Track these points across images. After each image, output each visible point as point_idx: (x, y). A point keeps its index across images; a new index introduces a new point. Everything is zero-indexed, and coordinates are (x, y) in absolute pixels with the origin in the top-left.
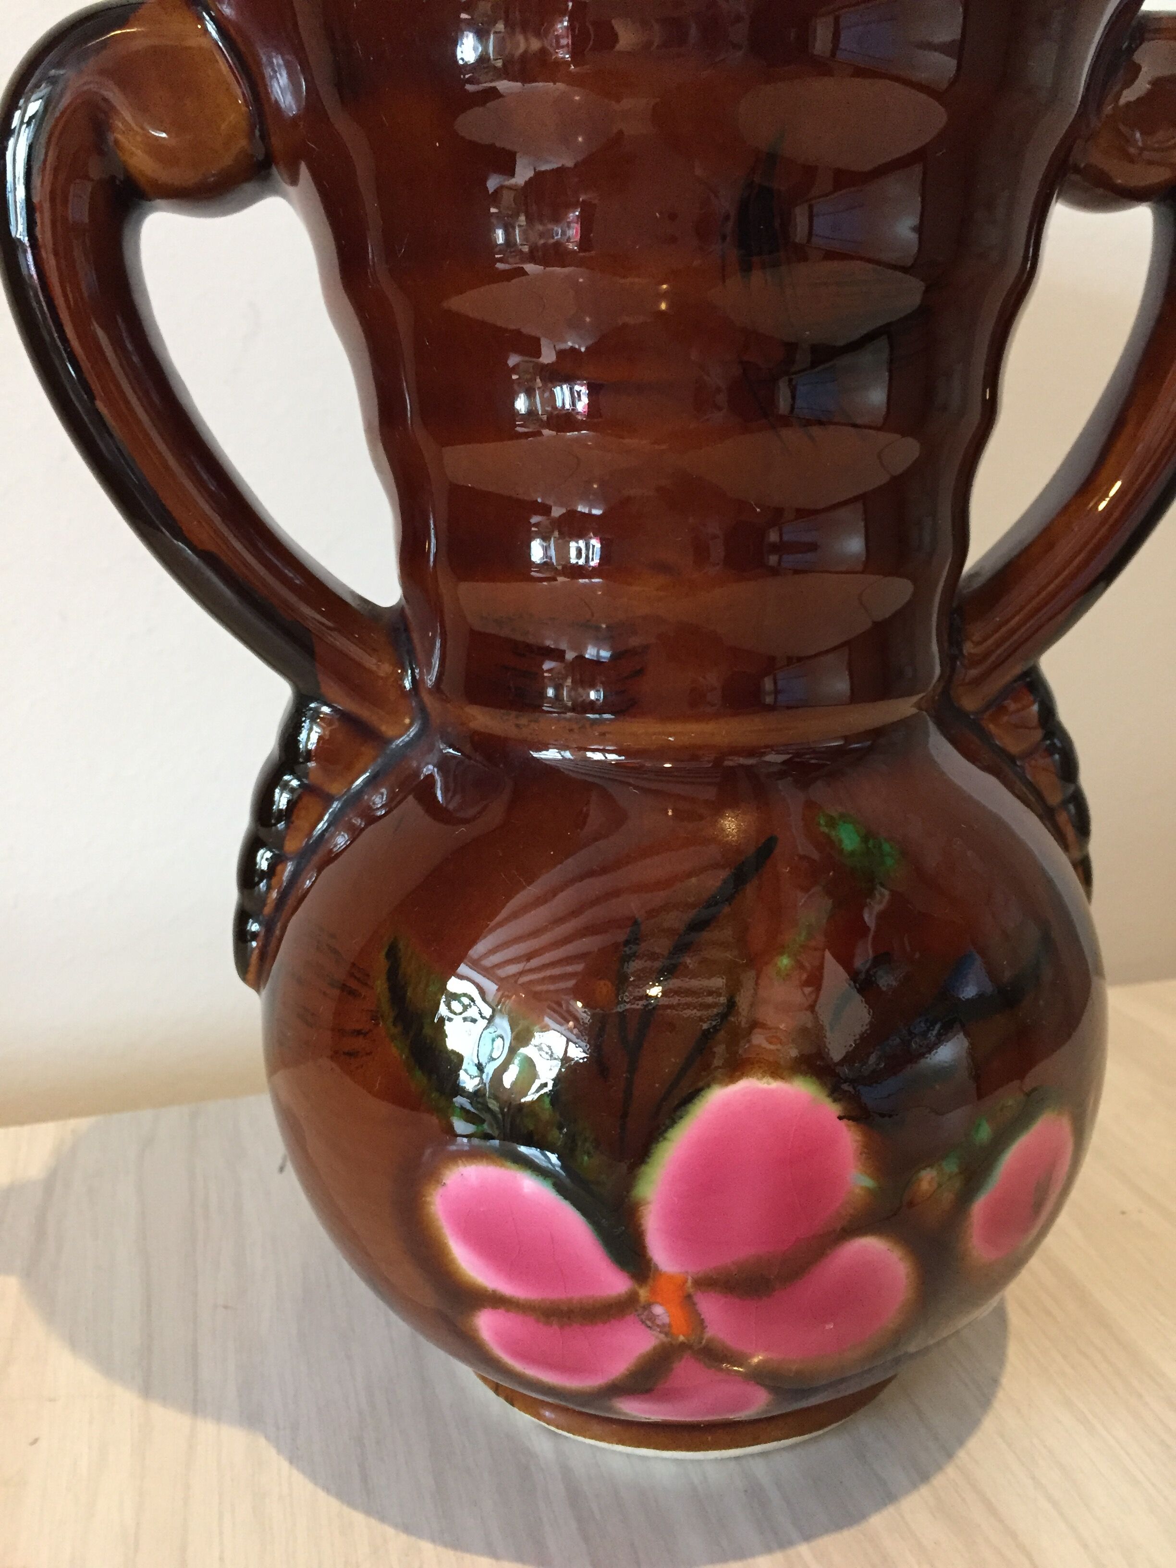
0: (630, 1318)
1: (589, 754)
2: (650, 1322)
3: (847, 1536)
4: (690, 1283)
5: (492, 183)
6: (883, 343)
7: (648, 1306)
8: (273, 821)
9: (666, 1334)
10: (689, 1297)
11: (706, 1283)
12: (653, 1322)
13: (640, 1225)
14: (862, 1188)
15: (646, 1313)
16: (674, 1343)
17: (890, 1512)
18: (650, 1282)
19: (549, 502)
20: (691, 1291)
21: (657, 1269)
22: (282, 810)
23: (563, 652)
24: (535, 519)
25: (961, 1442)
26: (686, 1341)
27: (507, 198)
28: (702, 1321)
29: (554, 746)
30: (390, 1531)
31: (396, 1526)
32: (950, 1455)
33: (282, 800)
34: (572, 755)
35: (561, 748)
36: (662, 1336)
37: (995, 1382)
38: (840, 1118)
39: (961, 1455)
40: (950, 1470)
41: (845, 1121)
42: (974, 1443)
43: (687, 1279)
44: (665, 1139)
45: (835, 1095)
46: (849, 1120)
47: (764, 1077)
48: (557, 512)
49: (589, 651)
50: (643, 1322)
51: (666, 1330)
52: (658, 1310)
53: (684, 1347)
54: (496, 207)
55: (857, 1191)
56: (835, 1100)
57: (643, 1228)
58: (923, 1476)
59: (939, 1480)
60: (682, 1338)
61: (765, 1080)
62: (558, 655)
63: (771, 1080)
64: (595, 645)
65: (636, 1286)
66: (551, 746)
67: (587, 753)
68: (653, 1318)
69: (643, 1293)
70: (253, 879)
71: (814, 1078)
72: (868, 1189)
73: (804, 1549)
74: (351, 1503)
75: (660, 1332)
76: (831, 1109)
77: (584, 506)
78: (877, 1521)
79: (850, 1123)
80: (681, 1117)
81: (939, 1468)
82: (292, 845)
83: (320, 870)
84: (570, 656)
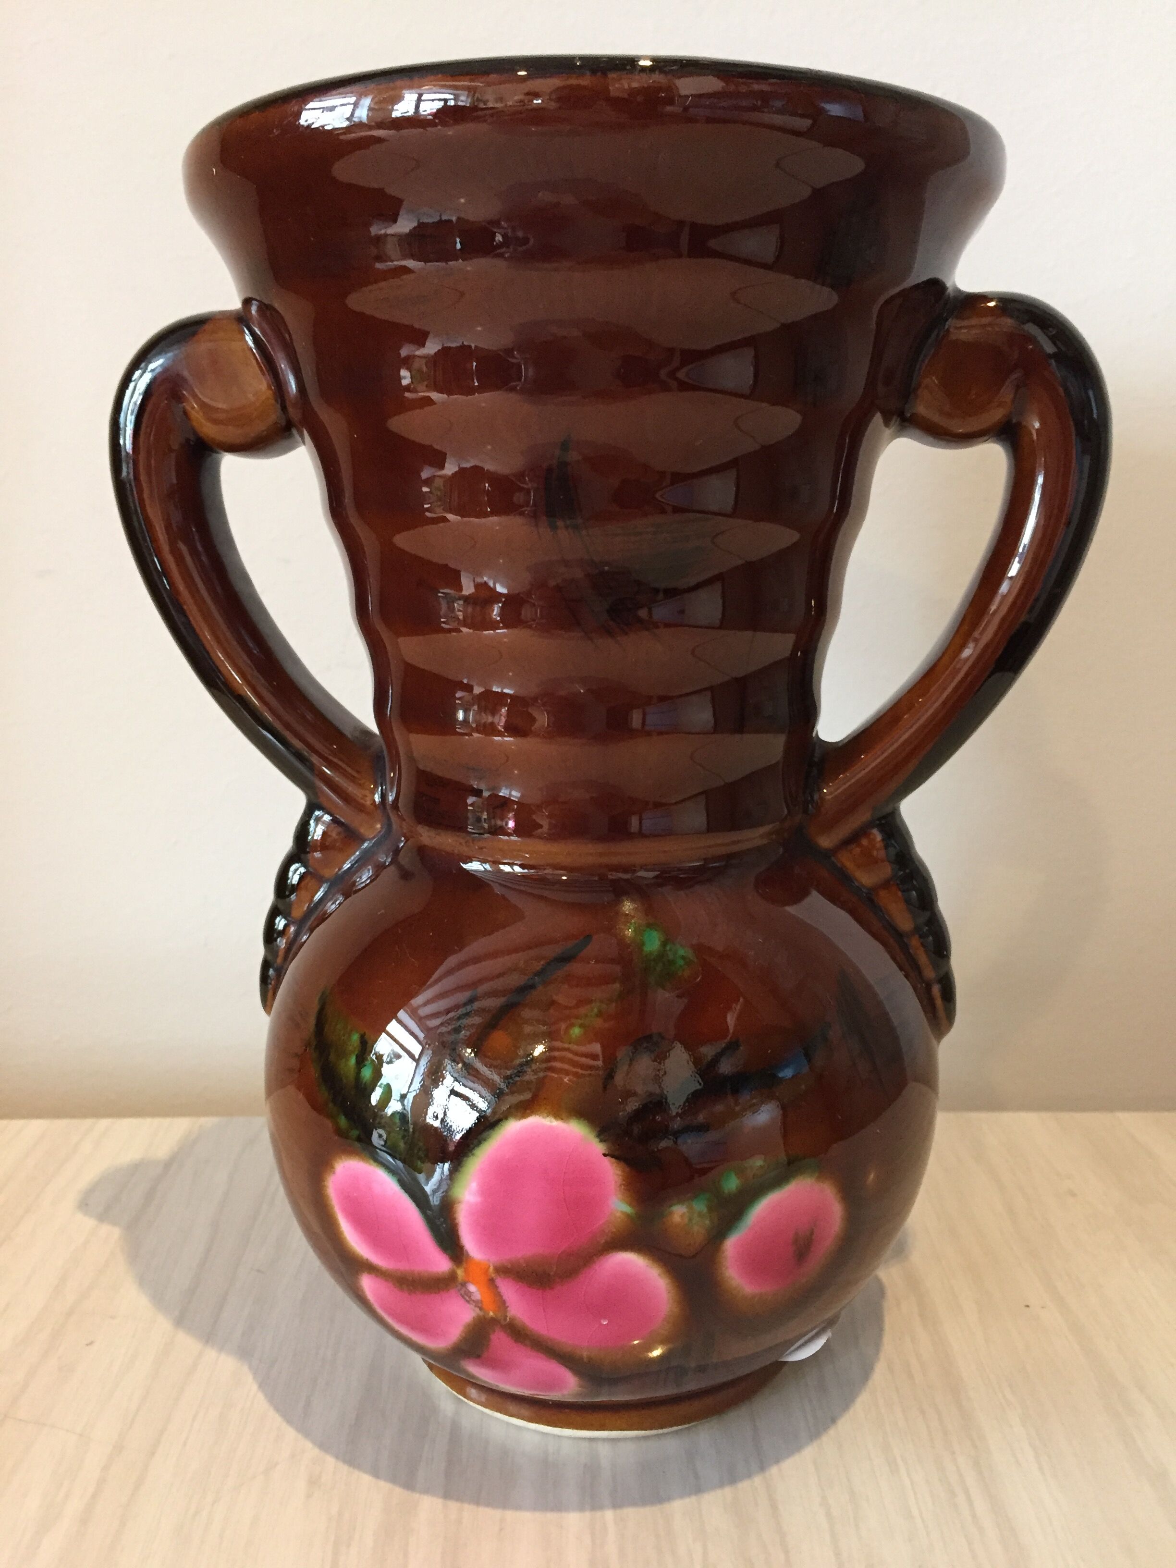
0: (453, 1292)
1: (502, 867)
2: (467, 1297)
3: (647, 1512)
4: (491, 1268)
5: (425, 474)
6: (718, 586)
7: (464, 1285)
8: (287, 893)
9: (481, 1309)
10: (492, 1281)
11: (504, 1271)
12: (470, 1297)
13: (455, 1219)
14: (622, 1212)
15: (464, 1289)
16: (486, 1317)
17: (689, 1502)
18: (464, 1265)
19: (471, 683)
20: (493, 1275)
21: (468, 1255)
22: (294, 885)
23: (481, 791)
24: (459, 694)
25: (777, 1461)
26: (494, 1316)
27: (439, 483)
28: (504, 1302)
29: (476, 859)
30: (309, 1445)
31: (314, 1443)
32: (762, 1468)
33: (294, 879)
34: (491, 867)
35: (483, 861)
36: (477, 1310)
37: (834, 1420)
38: (605, 1155)
39: (774, 1470)
40: (758, 1480)
41: (608, 1158)
42: (789, 1465)
43: (490, 1266)
44: (473, 1155)
45: (602, 1137)
46: (612, 1157)
47: (548, 1116)
48: (477, 690)
49: (503, 791)
50: (463, 1297)
51: (479, 1304)
52: (472, 1288)
53: (494, 1321)
54: (428, 487)
55: (618, 1214)
56: (601, 1141)
57: (457, 1221)
58: (731, 1477)
59: (744, 1486)
60: (491, 1314)
61: (548, 1119)
62: (478, 793)
63: (553, 1120)
64: (507, 787)
65: (455, 1267)
66: (474, 859)
67: (500, 866)
68: (469, 1294)
69: (460, 1272)
70: (273, 935)
71: (586, 1121)
72: (628, 1215)
73: (609, 1515)
74: (289, 1422)
75: (476, 1306)
76: (598, 1147)
77: (498, 687)
78: (678, 1506)
79: (613, 1160)
80: (485, 1140)
81: (749, 1475)
82: (297, 912)
83: (312, 930)
84: (486, 794)
